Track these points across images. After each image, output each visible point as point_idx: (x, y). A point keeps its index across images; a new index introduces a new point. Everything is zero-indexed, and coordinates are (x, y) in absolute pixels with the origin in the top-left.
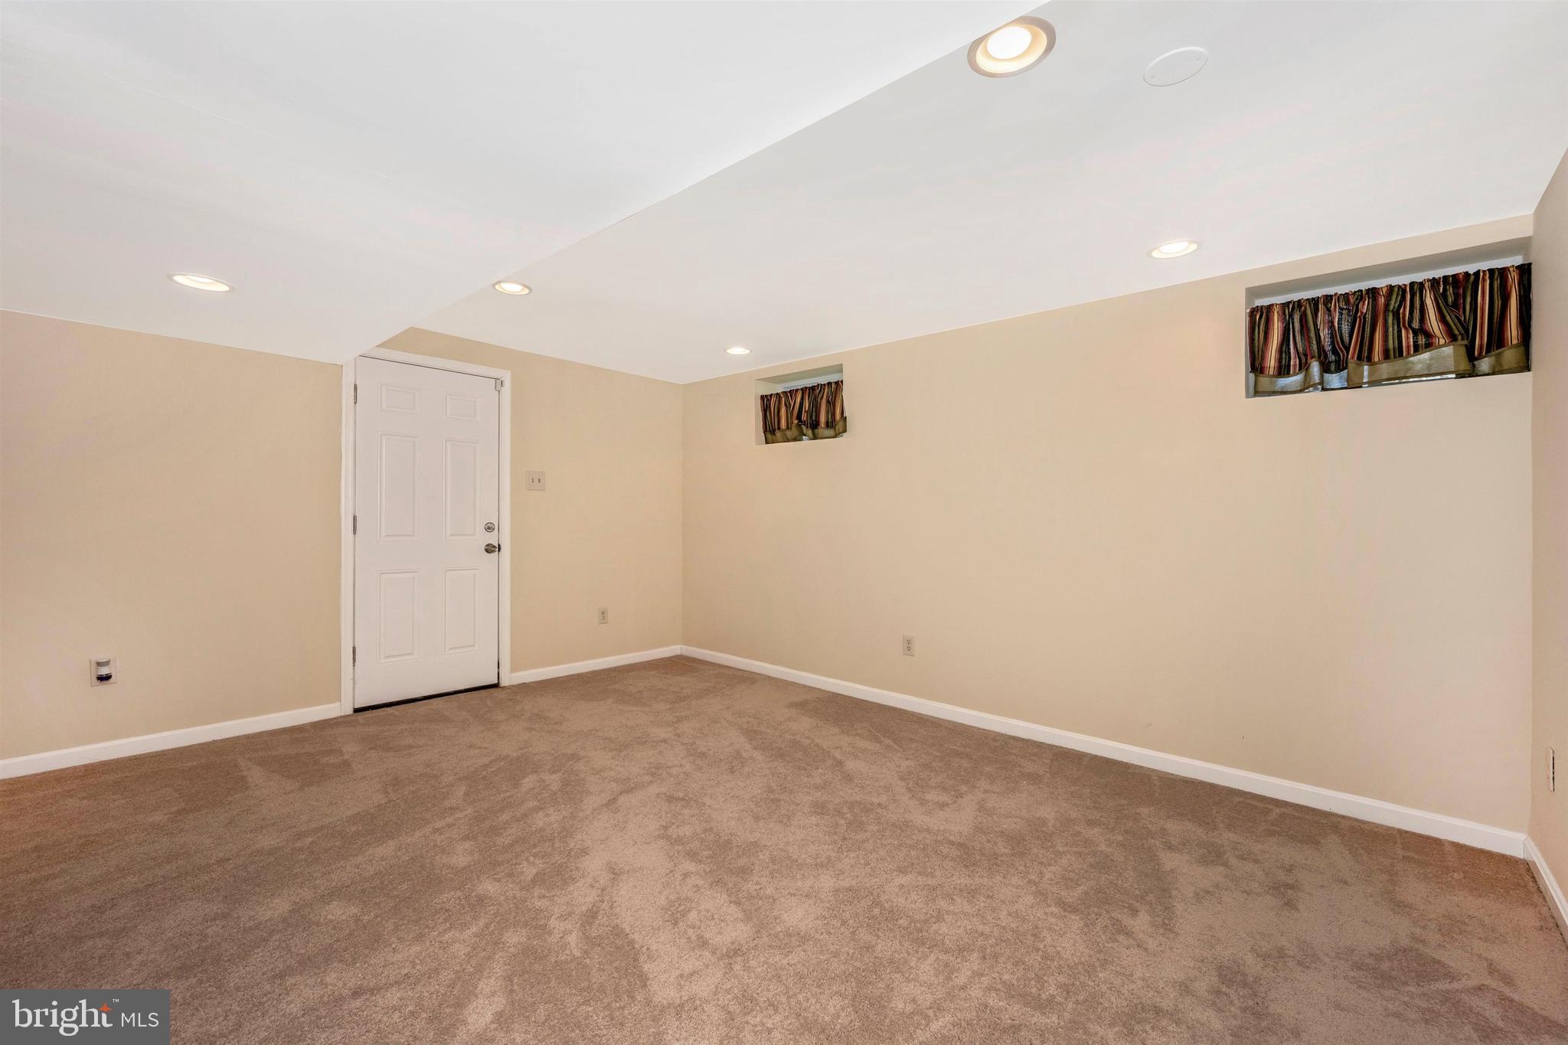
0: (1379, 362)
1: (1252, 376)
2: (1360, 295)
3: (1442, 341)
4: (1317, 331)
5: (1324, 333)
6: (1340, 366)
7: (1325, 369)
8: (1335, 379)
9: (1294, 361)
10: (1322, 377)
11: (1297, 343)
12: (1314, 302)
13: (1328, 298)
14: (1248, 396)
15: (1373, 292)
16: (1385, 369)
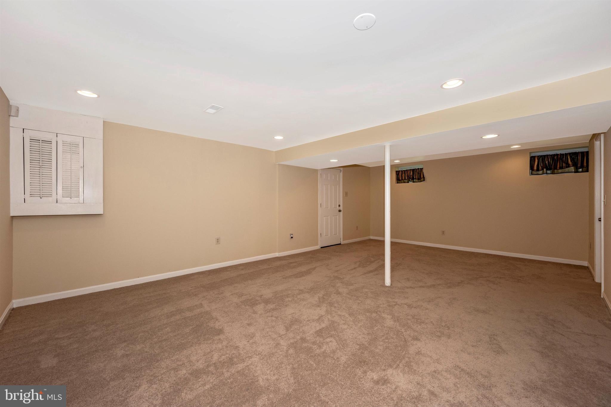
0: (558, 169)
1: (531, 171)
2: (554, 155)
3: (571, 166)
4: (545, 162)
5: (547, 162)
6: (550, 169)
7: (547, 170)
8: (549, 172)
9: (540, 168)
10: (546, 171)
11: (541, 164)
12: (545, 156)
13: (547, 155)
14: (530, 175)
15: (557, 155)
16: (560, 171)
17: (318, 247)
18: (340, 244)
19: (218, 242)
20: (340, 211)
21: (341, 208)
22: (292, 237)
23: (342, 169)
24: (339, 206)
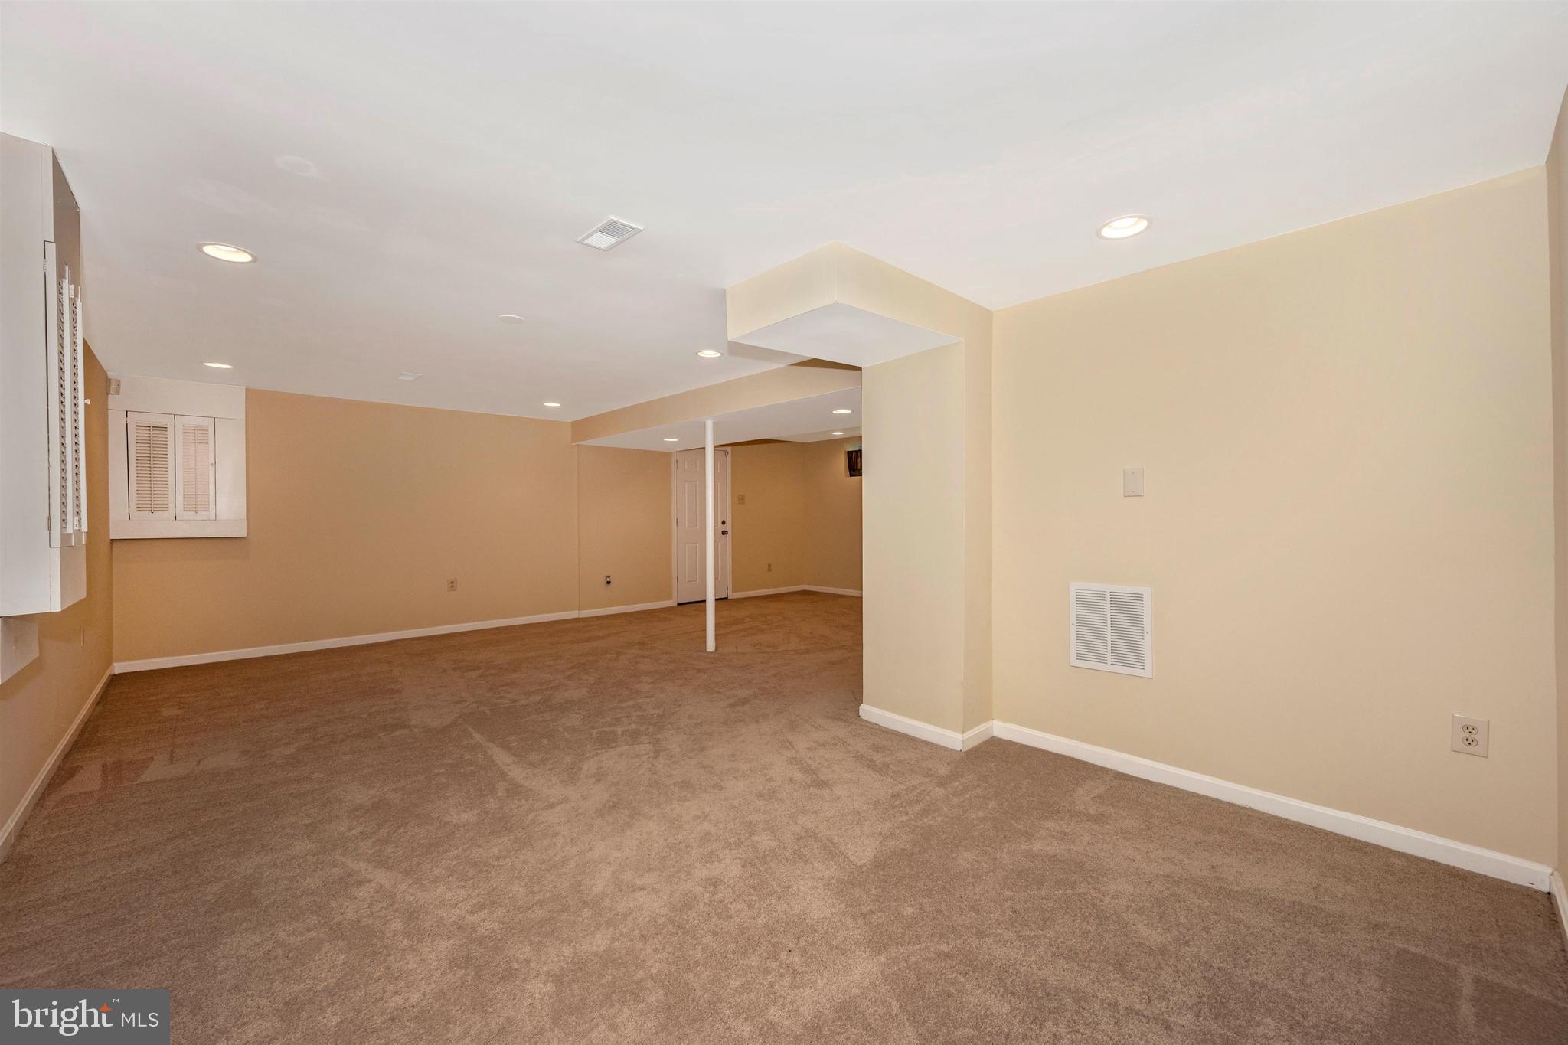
17: (671, 603)
18: (726, 598)
19: (452, 587)
20: (724, 533)
21: (728, 527)
22: (609, 583)
23: (729, 449)
24: (724, 523)
